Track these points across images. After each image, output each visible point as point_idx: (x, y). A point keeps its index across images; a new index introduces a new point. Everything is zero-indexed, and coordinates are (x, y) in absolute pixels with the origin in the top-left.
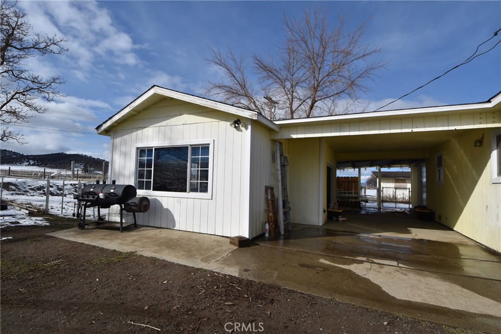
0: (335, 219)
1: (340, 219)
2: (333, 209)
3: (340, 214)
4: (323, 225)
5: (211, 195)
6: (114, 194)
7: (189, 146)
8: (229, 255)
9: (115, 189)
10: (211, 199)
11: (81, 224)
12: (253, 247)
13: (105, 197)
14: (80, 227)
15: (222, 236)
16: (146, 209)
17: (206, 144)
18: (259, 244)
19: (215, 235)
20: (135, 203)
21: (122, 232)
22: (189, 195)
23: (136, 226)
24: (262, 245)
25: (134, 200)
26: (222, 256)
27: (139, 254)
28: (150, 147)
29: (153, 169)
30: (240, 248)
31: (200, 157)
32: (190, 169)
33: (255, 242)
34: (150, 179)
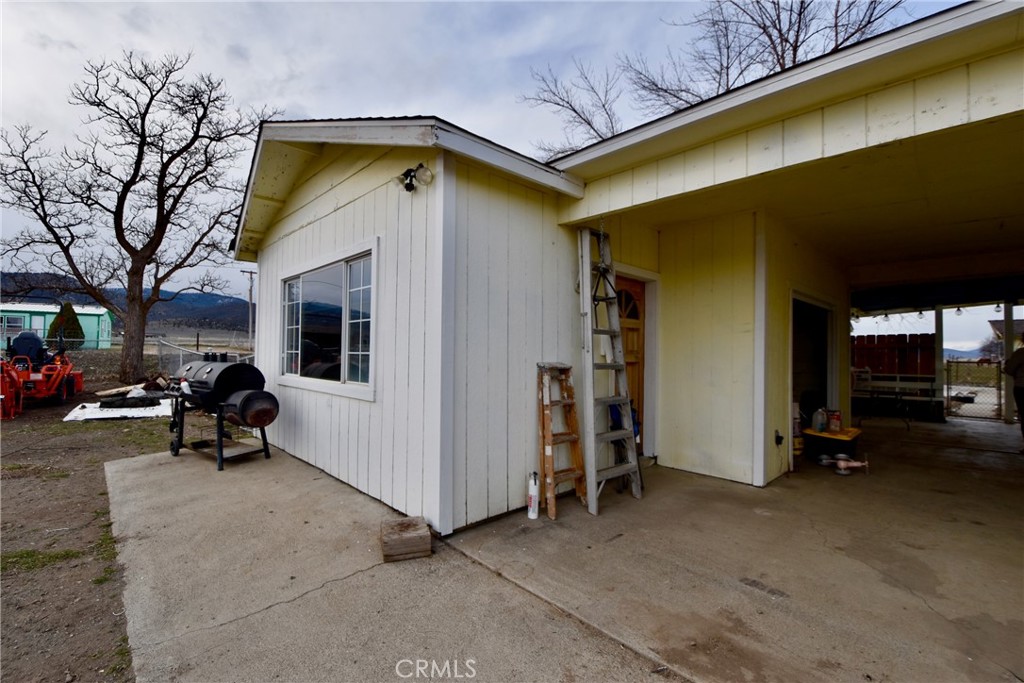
0: (825, 460)
1: (842, 464)
2: (822, 430)
4: (768, 485)
5: (373, 389)
6: (203, 383)
7: (343, 262)
8: (309, 595)
9: (210, 372)
10: (374, 402)
11: (172, 444)
12: (434, 563)
13: (192, 391)
14: (172, 450)
15: (392, 508)
16: (265, 421)
17: (368, 253)
18: (464, 554)
19: (380, 501)
20: (235, 405)
21: (221, 469)
22: (343, 388)
23: (268, 456)
24: (471, 558)
25: (237, 399)
26: (278, 601)
27: (117, 550)
28: (297, 277)
29: (300, 326)
30: (386, 566)
31: (362, 288)
32: (348, 322)
33: (459, 543)
34: (297, 349)
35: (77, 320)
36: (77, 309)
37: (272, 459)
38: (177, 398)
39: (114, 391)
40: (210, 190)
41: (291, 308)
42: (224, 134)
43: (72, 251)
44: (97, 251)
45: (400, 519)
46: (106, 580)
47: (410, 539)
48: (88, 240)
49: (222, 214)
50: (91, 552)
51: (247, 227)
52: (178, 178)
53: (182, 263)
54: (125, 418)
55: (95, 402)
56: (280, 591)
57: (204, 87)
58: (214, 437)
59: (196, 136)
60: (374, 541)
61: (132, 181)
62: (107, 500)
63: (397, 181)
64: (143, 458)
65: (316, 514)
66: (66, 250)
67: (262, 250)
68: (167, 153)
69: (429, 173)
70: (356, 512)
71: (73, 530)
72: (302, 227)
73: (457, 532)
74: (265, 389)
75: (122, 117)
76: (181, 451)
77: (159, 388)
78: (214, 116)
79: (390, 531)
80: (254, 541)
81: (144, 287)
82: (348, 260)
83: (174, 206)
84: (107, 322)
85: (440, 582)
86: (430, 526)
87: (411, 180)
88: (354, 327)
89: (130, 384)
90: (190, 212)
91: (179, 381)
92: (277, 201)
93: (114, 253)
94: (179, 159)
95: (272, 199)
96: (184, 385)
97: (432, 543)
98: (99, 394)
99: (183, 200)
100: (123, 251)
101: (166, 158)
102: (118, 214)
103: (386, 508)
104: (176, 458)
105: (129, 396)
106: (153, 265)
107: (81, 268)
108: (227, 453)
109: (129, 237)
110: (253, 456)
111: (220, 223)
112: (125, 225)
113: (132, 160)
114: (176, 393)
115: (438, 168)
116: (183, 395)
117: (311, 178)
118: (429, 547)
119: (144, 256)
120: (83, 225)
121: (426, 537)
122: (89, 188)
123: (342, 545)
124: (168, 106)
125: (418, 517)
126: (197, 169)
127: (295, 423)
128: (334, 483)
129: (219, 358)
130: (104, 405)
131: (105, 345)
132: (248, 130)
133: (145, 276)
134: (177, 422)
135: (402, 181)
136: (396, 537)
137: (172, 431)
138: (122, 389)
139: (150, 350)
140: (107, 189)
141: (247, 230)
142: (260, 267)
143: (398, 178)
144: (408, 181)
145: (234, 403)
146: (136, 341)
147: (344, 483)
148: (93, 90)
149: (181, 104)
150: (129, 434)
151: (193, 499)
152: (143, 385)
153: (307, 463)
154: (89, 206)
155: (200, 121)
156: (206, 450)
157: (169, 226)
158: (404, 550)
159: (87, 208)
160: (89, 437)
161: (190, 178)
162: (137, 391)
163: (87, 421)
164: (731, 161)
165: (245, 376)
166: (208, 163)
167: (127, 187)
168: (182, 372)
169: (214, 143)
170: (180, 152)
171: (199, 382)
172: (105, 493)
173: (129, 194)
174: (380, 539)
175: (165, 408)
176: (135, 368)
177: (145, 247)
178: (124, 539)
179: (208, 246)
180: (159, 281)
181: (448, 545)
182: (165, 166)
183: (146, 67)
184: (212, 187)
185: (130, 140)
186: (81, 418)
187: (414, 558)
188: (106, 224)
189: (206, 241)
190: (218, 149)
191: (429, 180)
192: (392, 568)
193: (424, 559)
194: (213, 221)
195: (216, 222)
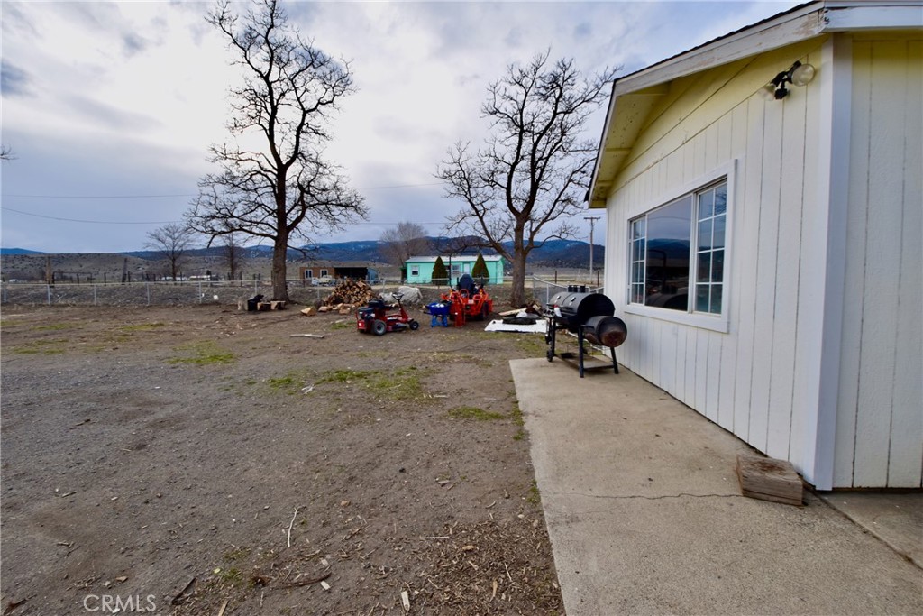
5: (726, 320)
6: (569, 309)
7: (692, 194)
8: (667, 499)
9: (574, 301)
10: (728, 333)
11: (548, 353)
12: (806, 516)
13: (562, 315)
14: (548, 357)
15: (748, 444)
16: (616, 342)
17: (724, 179)
18: (850, 519)
19: (732, 434)
20: (593, 328)
21: (582, 376)
22: (691, 317)
23: (617, 372)
24: (861, 527)
25: (594, 322)
26: (639, 494)
27: (524, 420)
28: (643, 215)
29: (645, 261)
30: (744, 498)
31: (713, 217)
32: (697, 252)
33: (843, 504)
34: (642, 281)
35: (485, 266)
36: (486, 258)
37: (620, 375)
38: (551, 319)
39: (509, 313)
40: (565, 155)
41: (636, 243)
42: (575, 105)
43: (485, 219)
44: (497, 217)
45: (761, 458)
46: (520, 438)
47: (775, 482)
48: (493, 211)
49: (574, 173)
50: (509, 417)
51: (599, 179)
52: (543, 153)
53: (547, 218)
54: (517, 332)
55: (499, 319)
56: (640, 487)
57: (559, 71)
58: (577, 351)
59: (556, 114)
60: (729, 471)
61: (516, 163)
62: (514, 385)
63: (765, 91)
64: (530, 360)
65: (665, 430)
66: (481, 218)
67: (610, 196)
68: (537, 134)
69: (810, 69)
70: (707, 438)
71: (498, 401)
72: (649, 168)
73: (836, 491)
74: (615, 316)
75: (509, 117)
76: (554, 358)
77: (534, 311)
78: (566, 94)
79: (750, 466)
80: (615, 439)
81: (524, 239)
82: (696, 191)
83: (541, 175)
84: (501, 265)
85: (816, 538)
86: (800, 475)
87: (783, 86)
88: (703, 259)
89: (517, 308)
90: (552, 177)
91: (553, 307)
92: (625, 149)
93: (507, 216)
94: (544, 136)
95: (620, 149)
96: (557, 310)
97: (803, 494)
98: (501, 314)
99: (546, 169)
100: (512, 215)
101: (536, 138)
102: (508, 189)
103: (740, 443)
104: (551, 363)
105: (518, 316)
106: (529, 222)
107: (489, 230)
108: (587, 365)
109: (515, 204)
110: (607, 370)
111: (572, 181)
112: (512, 196)
113: (515, 147)
114: (551, 316)
115: (826, 60)
116: (556, 317)
117: (658, 118)
118: (800, 496)
119: (523, 216)
120: (490, 200)
121: (796, 485)
122: (493, 174)
123: (694, 465)
124: (537, 97)
125: (783, 461)
126: (556, 141)
127: (641, 347)
128: (680, 406)
129: (579, 290)
130: (506, 322)
131: (500, 282)
132: (593, 94)
133: (525, 231)
134: (550, 338)
135: (770, 89)
136: (757, 474)
137: (547, 343)
138: (514, 312)
139: (528, 285)
140: (502, 172)
141: (599, 182)
142: (608, 211)
143: (765, 87)
144: (779, 87)
145: (592, 325)
146: (520, 278)
147: (691, 408)
148: (492, 103)
149: (544, 92)
150: (520, 343)
151: (566, 396)
152: (525, 309)
153: (652, 384)
154: (492, 186)
155: (557, 100)
156: (571, 360)
157: (538, 190)
158: (768, 491)
159: (491, 188)
160: (499, 342)
161: (551, 150)
162: (522, 313)
163: (497, 332)
165: (598, 304)
166: (563, 133)
167: (513, 167)
168: (554, 300)
169: (567, 115)
170: (545, 131)
171: (567, 308)
172: (512, 381)
173: (514, 173)
174: (737, 472)
175: (541, 326)
176: (520, 297)
177: (525, 209)
178: (527, 414)
179: (563, 201)
180: (533, 233)
181: (826, 502)
182: (535, 145)
183: (521, 72)
184: (567, 152)
185: (514, 132)
186: (494, 330)
187: (780, 503)
188: (501, 197)
189: (563, 197)
190: (569, 121)
191: (810, 77)
192: (752, 506)
193: (793, 507)
194: (567, 180)
195: (569, 181)
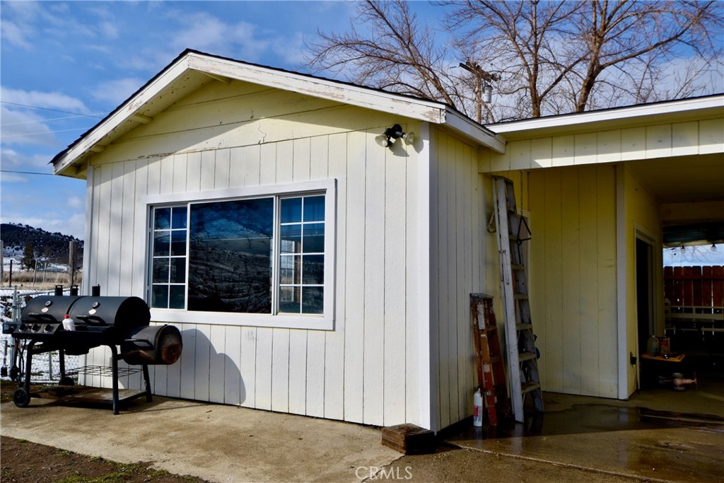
0: (662, 380)
1: (678, 382)
2: (655, 356)
3: (676, 367)
4: (631, 397)
5: (332, 319)
7: (274, 196)
9: (99, 308)
10: (333, 330)
15: (363, 424)
17: (317, 192)
18: (458, 447)
19: (343, 421)
20: (147, 341)
21: (117, 412)
22: (278, 319)
23: (150, 399)
24: (466, 448)
25: (145, 334)
28: (180, 204)
29: (187, 256)
30: (409, 457)
31: (303, 223)
32: (279, 255)
34: (180, 281)
60: (377, 445)
82: (280, 195)
96: (66, 321)
147: (281, 413)
164: (634, 145)
